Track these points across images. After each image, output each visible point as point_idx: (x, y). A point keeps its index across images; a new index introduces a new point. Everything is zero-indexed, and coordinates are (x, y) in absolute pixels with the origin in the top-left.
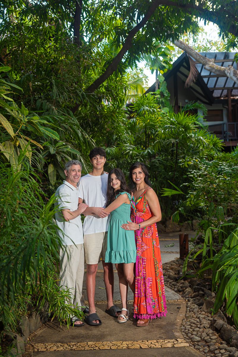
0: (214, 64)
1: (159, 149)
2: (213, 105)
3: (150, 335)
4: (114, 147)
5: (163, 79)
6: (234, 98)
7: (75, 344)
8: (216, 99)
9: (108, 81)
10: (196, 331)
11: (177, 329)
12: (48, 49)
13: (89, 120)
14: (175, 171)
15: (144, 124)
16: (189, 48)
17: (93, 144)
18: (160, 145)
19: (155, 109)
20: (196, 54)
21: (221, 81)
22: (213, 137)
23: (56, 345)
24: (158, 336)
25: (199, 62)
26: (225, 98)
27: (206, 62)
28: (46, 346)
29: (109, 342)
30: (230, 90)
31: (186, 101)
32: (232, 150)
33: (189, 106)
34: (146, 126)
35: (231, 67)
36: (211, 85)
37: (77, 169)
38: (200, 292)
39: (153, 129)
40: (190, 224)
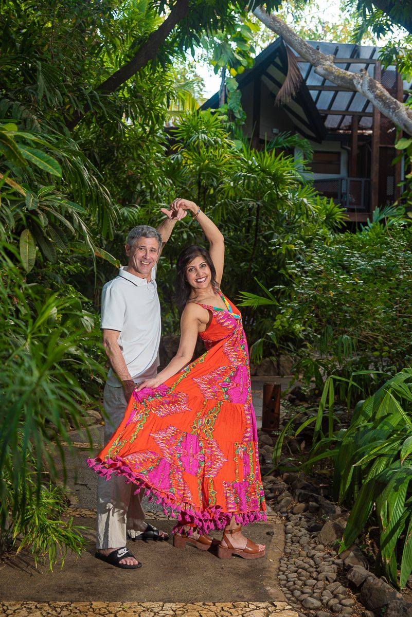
0: (332, 64)
1: (223, 216)
2: (323, 142)
3: (218, 590)
4: (137, 208)
5: (235, 85)
6: (363, 133)
7: (66, 606)
8: (330, 133)
9: (136, 77)
10: (310, 586)
11: (270, 578)
12: (23, 5)
13: (94, 151)
14: (251, 260)
15: (198, 167)
16: (289, 30)
17: (107, 197)
18: (227, 209)
19: (219, 139)
20: (300, 44)
21: (343, 99)
22: (328, 203)
23: (27, 606)
24: (235, 593)
25: (304, 58)
26: (346, 132)
27: (318, 60)
28: (5, 608)
29: (136, 604)
30: (357, 117)
31: (275, 131)
32: (357, 230)
33: (281, 140)
34: (201, 170)
35: (365, 74)
36: (322, 105)
37: (149, 247)
38: (310, 503)
39: (215, 177)
40: (275, 363)
